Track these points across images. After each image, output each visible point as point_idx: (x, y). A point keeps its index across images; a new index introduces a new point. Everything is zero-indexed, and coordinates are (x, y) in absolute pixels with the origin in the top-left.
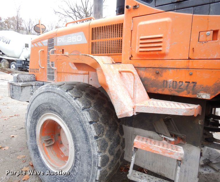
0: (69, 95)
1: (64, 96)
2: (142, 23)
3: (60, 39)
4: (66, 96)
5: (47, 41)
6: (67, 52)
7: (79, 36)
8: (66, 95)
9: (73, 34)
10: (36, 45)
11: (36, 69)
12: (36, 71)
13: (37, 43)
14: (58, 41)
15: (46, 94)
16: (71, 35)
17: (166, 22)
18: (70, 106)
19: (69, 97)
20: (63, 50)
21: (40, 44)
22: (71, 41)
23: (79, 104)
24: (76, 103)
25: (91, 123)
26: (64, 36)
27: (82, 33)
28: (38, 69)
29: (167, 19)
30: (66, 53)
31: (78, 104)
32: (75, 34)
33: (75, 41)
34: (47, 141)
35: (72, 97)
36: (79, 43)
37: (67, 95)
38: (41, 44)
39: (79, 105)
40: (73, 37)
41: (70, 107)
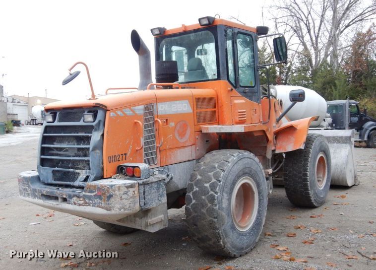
3: (162, 106)
5: (142, 107)
6: (172, 122)
7: (185, 104)
9: (178, 102)
10: (119, 113)
11: (122, 155)
12: (120, 159)
13: (124, 110)
14: (160, 109)
15: (240, 162)
16: (175, 102)
20: (167, 120)
21: (128, 112)
22: (176, 110)
26: (168, 103)
27: (187, 101)
28: (125, 154)
30: (172, 124)
32: (181, 101)
33: (181, 109)
36: (185, 112)
38: (131, 112)
40: (178, 105)
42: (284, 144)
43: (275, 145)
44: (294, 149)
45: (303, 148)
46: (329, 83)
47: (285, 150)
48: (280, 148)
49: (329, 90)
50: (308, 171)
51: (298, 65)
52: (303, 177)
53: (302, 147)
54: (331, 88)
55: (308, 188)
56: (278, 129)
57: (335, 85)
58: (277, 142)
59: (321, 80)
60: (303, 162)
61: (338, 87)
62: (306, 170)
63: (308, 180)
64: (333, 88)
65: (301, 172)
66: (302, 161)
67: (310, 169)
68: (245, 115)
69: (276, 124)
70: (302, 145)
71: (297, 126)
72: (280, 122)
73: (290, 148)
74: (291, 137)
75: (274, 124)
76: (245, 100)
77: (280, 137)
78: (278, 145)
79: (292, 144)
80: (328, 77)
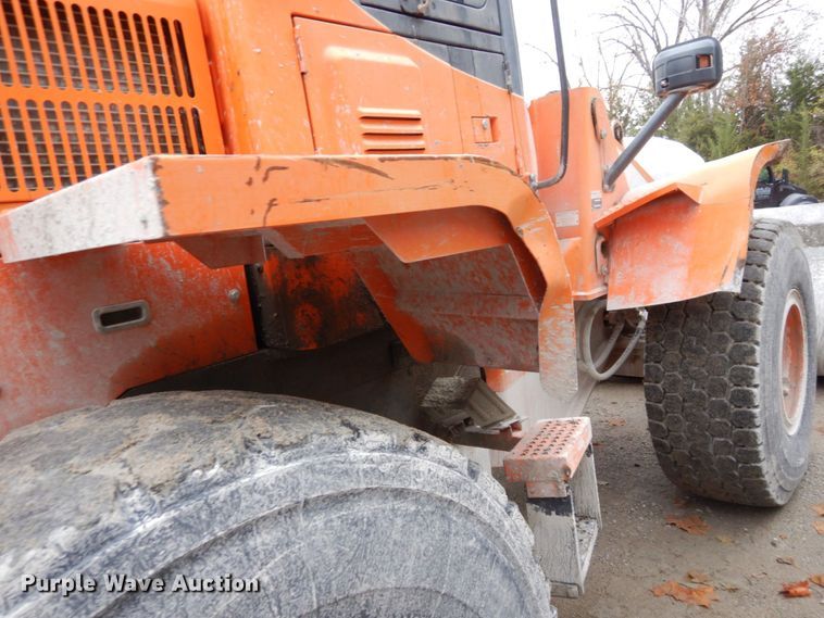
0: (381, 448)
1: (353, 486)
4: (366, 472)
8: (366, 466)
18: (417, 512)
19: (386, 468)
23: (449, 462)
24: (434, 467)
35: (402, 448)
37: (367, 460)
39: (450, 467)
41: (420, 518)
42: (642, 271)
43: (603, 277)
44: (690, 296)
45: (737, 289)
46: (701, 133)
47: (650, 298)
48: (624, 291)
49: (703, 145)
50: (757, 381)
51: (642, 111)
52: (733, 409)
53: (732, 285)
54: (705, 141)
55: (757, 453)
56: (613, 210)
57: (713, 136)
58: (613, 265)
59: (685, 129)
60: (730, 345)
61: (720, 139)
62: (746, 378)
63: (758, 421)
64: (710, 141)
65: (724, 386)
66: (722, 339)
67: (763, 372)
68: (419, 135)
69: (605, 191)
70: (730, 275)
71: (697, 189)
72: (618, 182)
73: (671, 290)
74: (669, 238)
75: (596, 194)
76: (415, 57)
77: (623, 244)
78: (618, 279)
79: (682, 272)
80: (699, 121)
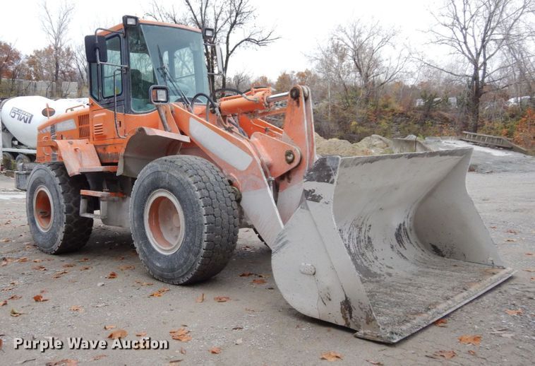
2: (96, 115)
6: (64, 137)
7: (71, 123)
17: (104, 116)
20: (62, 135)
22: (66, 127)
25: (60, 184)
26: (62, 123)
29: (104, 114)
31: (53, 173)
33: (69, 127)
34: (41, 213)
36: (72, 129)
40: (67, 123)
68: (101, 129)
76: (106, 112)
